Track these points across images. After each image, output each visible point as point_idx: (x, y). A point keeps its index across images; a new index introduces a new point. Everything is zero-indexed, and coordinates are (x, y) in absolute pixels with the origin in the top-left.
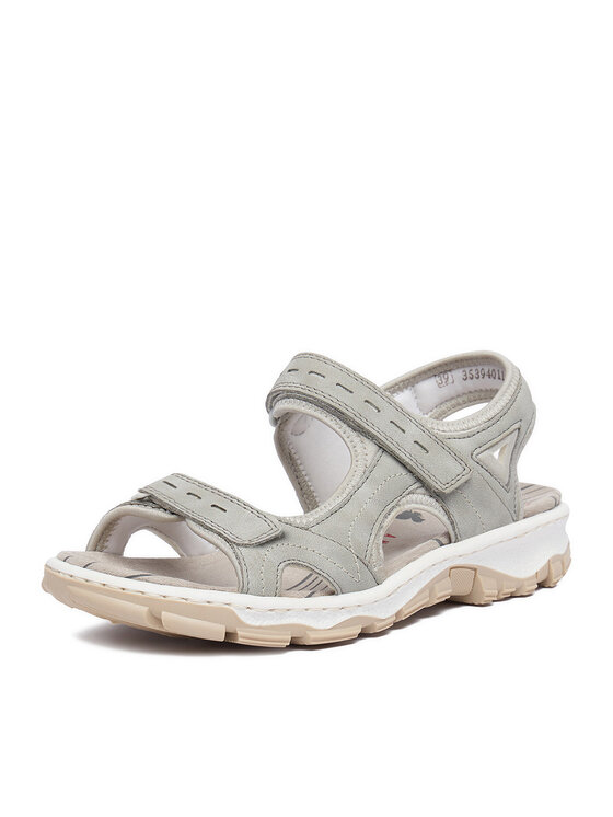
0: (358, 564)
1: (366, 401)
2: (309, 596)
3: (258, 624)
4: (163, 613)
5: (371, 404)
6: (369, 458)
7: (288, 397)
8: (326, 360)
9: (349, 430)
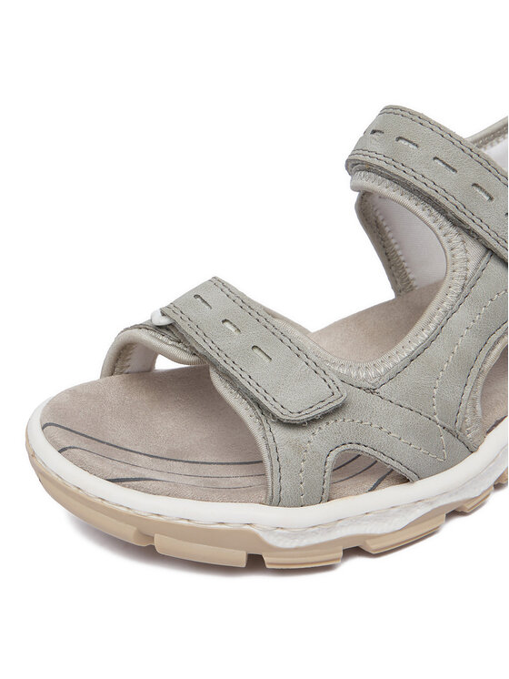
0: (444, 437)
1: (475, 185)
2: (372, 489)
3: (294, 545)
4: (157, 537)
5: (481, 189)
6: (472, 265)
7: (368, 170)
8: (420, 119)
9: (447, 225)
